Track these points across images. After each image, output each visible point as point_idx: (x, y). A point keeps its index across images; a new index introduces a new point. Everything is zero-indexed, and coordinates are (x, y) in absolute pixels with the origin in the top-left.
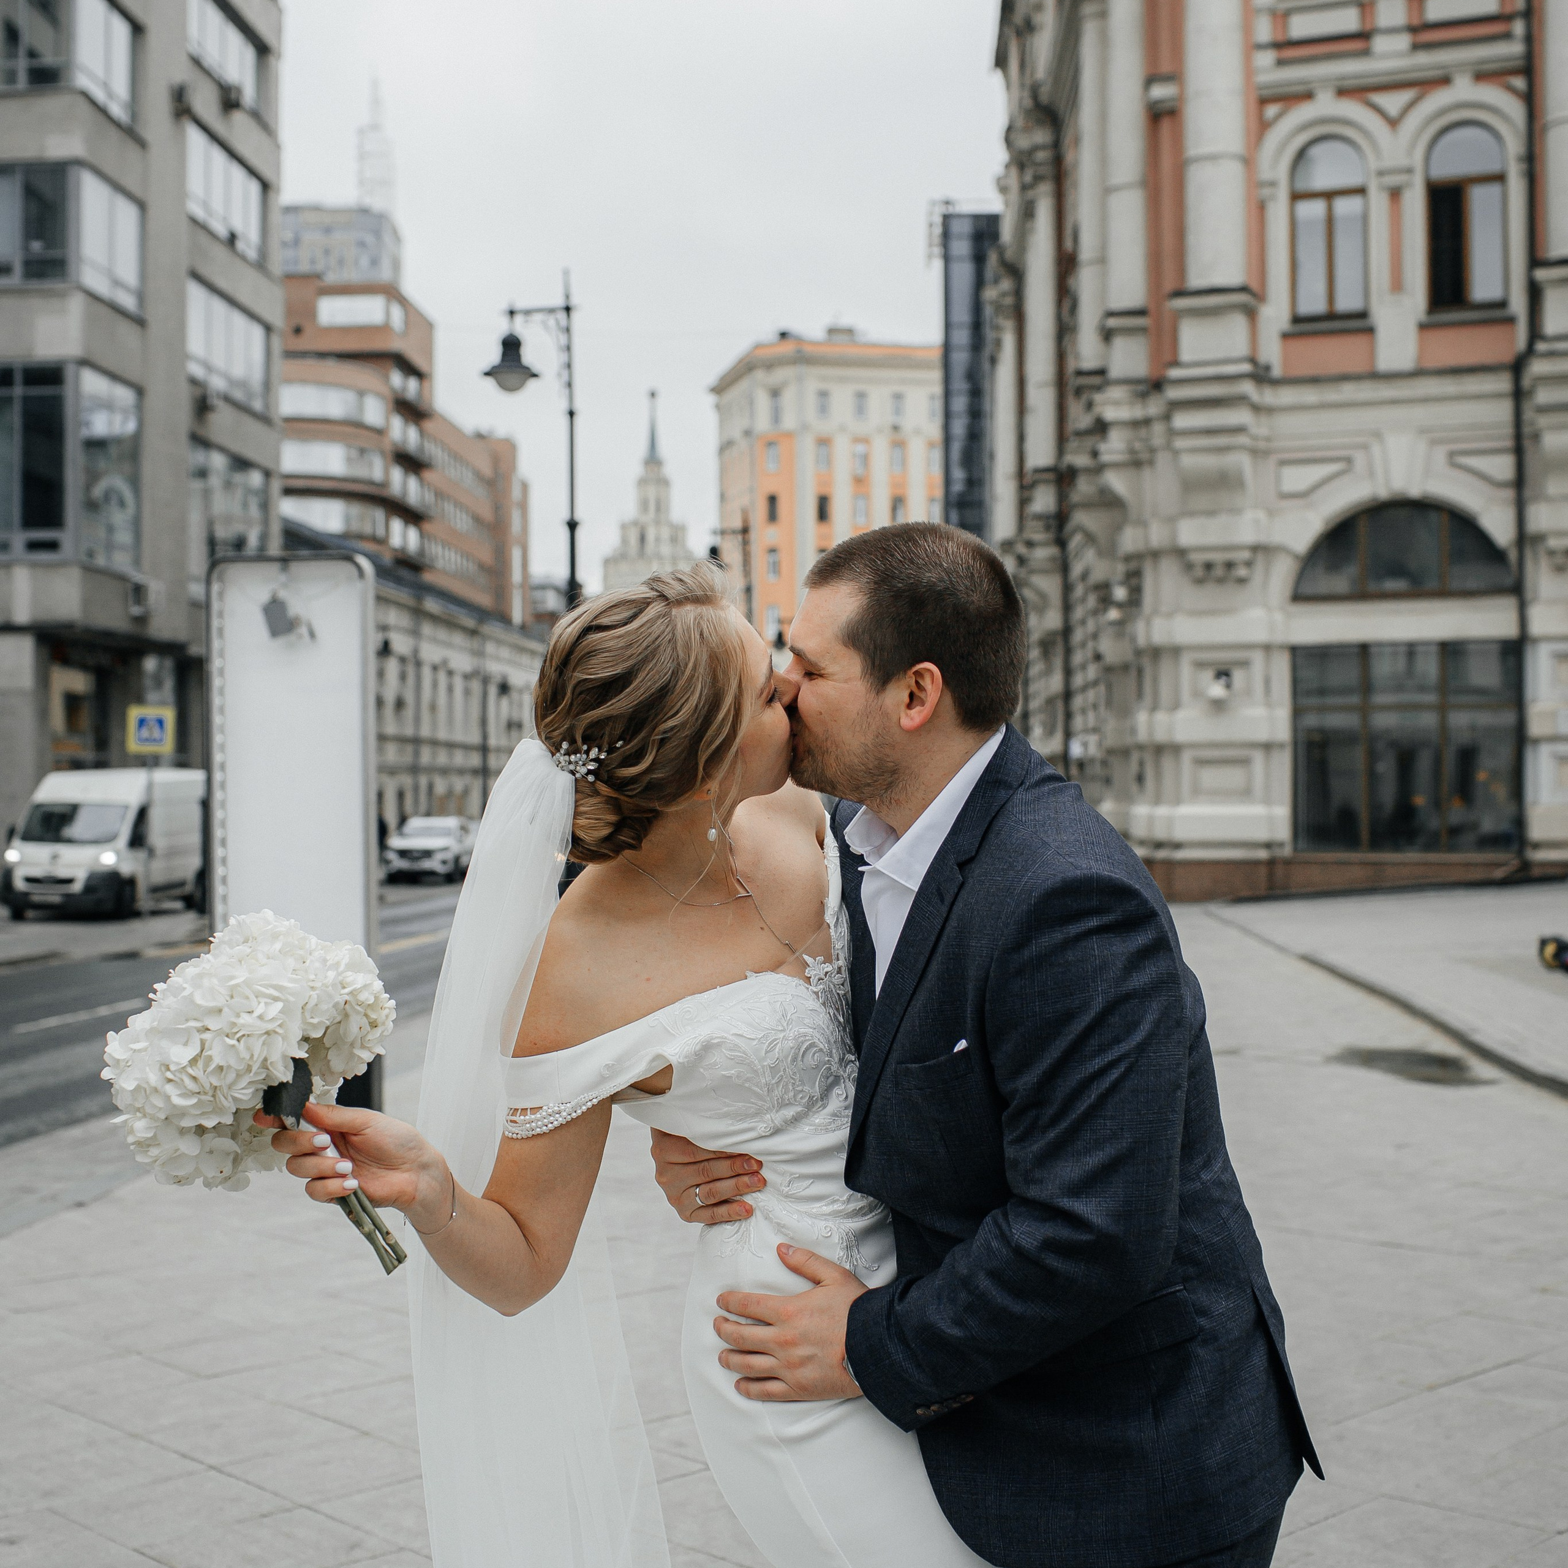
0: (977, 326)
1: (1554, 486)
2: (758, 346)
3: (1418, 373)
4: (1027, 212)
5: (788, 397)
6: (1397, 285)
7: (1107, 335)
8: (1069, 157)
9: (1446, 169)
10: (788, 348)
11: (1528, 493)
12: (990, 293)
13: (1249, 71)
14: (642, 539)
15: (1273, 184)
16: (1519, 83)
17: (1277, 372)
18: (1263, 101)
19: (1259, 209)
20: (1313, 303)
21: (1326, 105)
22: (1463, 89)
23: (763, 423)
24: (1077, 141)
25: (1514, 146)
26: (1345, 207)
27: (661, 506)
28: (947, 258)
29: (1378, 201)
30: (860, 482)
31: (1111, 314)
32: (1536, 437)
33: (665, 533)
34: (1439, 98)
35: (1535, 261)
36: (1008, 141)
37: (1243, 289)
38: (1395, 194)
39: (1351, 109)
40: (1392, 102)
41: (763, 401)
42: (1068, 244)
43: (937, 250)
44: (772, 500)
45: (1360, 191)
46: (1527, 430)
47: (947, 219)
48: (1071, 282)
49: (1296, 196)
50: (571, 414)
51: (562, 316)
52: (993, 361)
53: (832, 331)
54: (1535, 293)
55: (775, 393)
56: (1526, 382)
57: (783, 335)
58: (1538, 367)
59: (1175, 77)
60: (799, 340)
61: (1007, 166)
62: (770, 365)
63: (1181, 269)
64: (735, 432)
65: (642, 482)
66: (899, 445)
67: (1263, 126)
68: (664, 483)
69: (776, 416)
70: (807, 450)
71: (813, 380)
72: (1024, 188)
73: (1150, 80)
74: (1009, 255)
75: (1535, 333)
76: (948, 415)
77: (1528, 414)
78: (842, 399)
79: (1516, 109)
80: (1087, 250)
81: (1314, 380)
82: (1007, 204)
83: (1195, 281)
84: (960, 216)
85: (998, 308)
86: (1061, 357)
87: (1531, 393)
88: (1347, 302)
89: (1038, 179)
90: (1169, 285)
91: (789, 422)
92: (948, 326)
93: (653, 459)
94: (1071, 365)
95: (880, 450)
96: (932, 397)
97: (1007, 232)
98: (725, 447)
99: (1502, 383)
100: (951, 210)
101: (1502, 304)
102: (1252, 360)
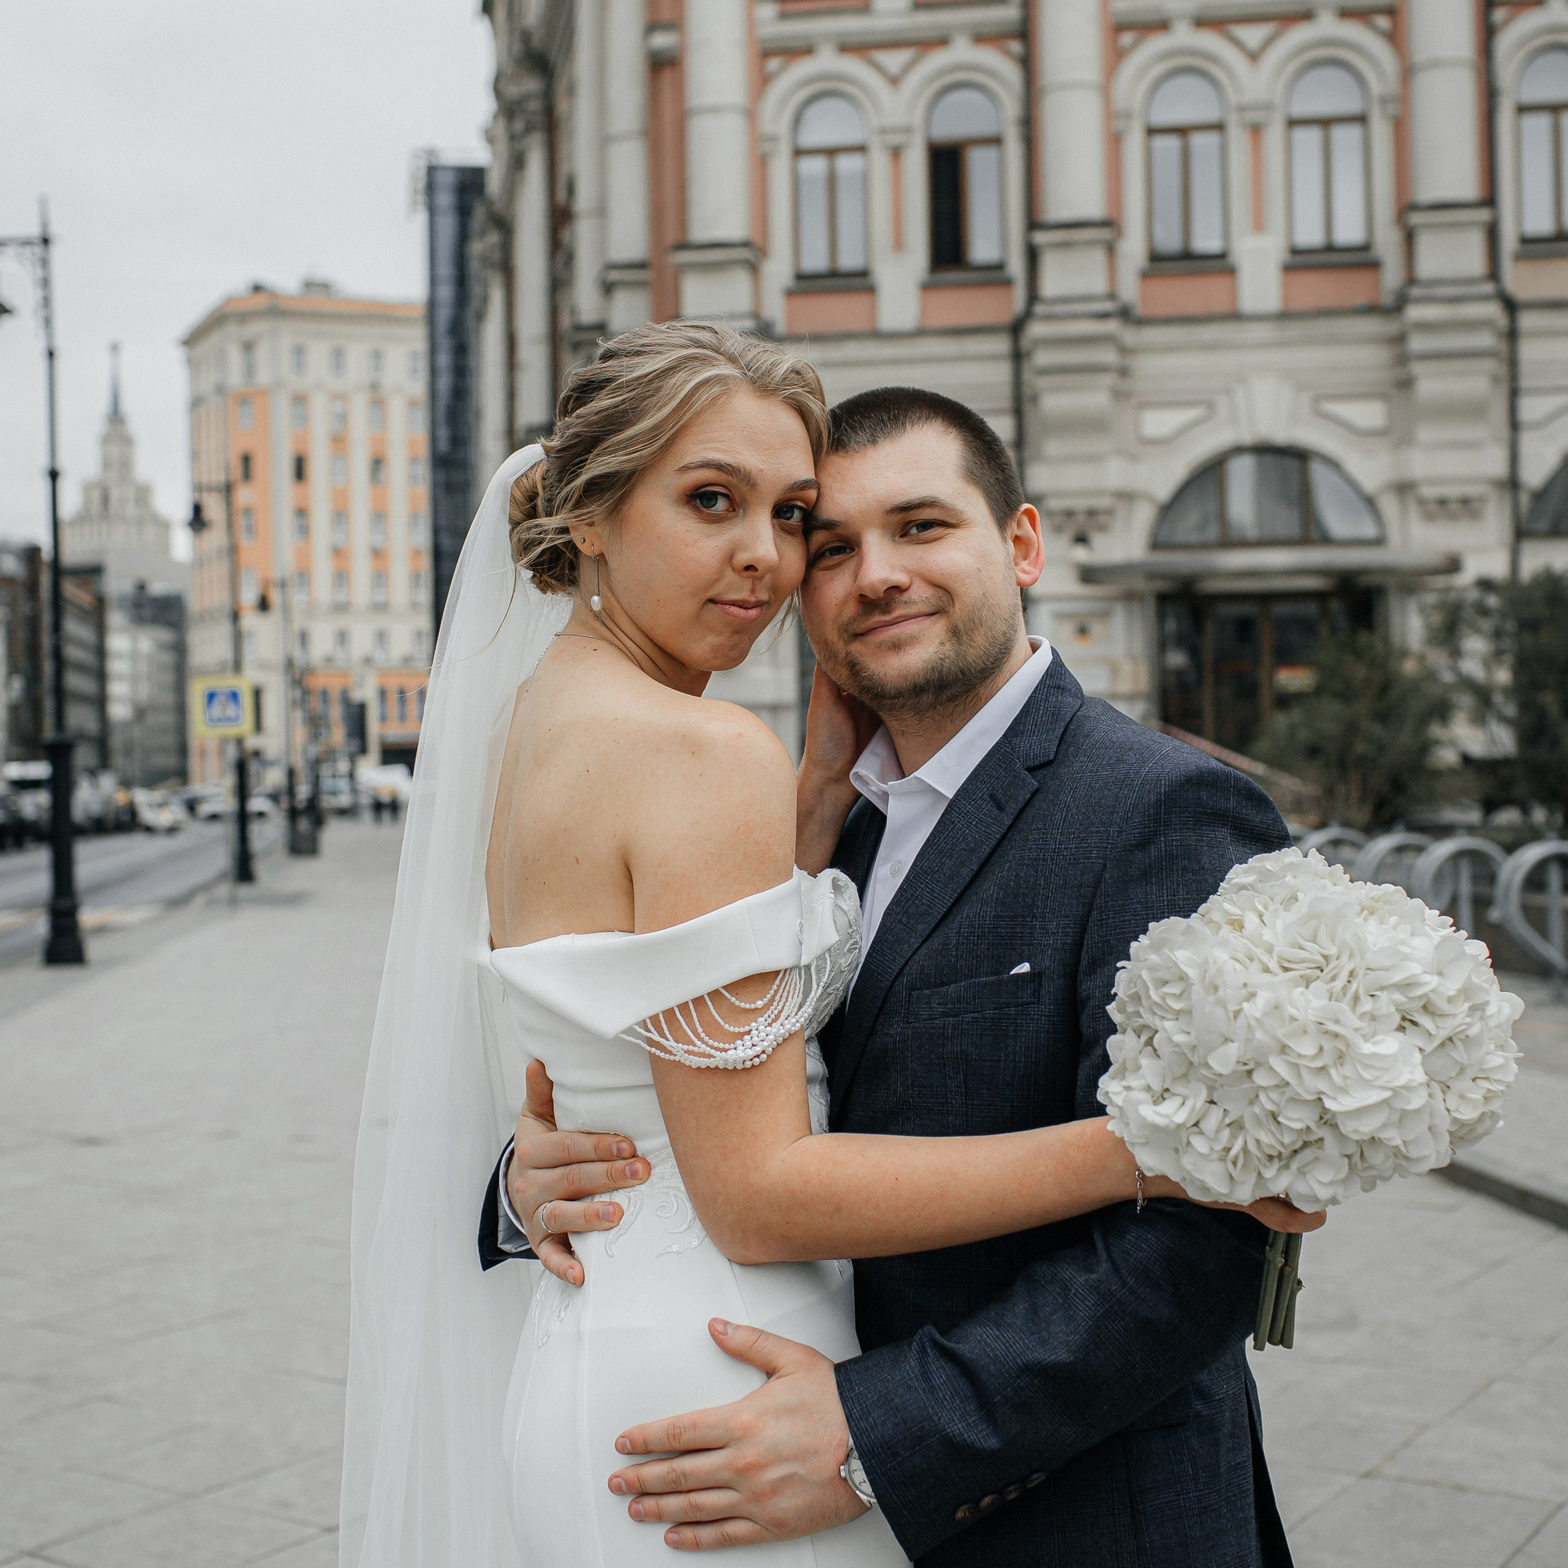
0: (462, 280)
1: (1052, 447)
2: (229, 300)
3: (920, 332)
4: (517, 163)
5: (262, 353)
6: (899, 244)
7: (608, 288)
8: (562, 106)
9: (947, 130)
10: (261, 302)
11: (1028, 453)
12: (476, 247)
13: (751, 23)
14: (105, 500)
15: (774, 139)
16: (1016, 46)
17: (781, 328)
18: (766, 54)
19: (760, 165)
20: (816, 260)
21: (826, 61)
22: (962, 51)
23: (235, 378)
24: (571, 91)
25: (1012, 108)
26: (847, 164)
27: (125, 466)
28: (432, 210)
29: (879, 160)
30: (339, 441)
31: (612, 266)
32: (1035, 399)
33: (131, 494)
34: (938, 59)
35: (1033, 223)
36: (498, 91)
37: (745, 244)
38: (896, 153)
39: (851, 65)
40: (894, 60)
41: (235, 357)
42: (561, 195)
43: (421, 198)
44: (246, 460)
45: (860, 149)
46: (1026, 391)
47: (432, 170)
48: (565, 236)
49: (799, 153)
50: (51, 354)
51: (38, 250)
52: (481, 316)
53: (310, 285)
54: (1032, 256)
55: (248, 347)
56: (1025, 342)
57: (257, 289)
58: (1036, 330)
59: (676, 25)
60: (273, 294)
61: (495, 117)
62: (244, 318)
63: (683, 222)
64: (207, 386)
65: (106, 440)
66: (378, 402)
67: (762, 81)
68: (127, 441)
69: (250, 370)
70: (282, 409)
71: (288, 335)
72: (513, 138)
73: (652, 27)
74: (498, 206)
75: (1033, 296)
76: (434, 372)
77: (1027, 375)
78: (318, 354)
79: (1012, 73)
80: (584, 201)
81: (817, 338)
82: (494, 154)
83: (699, 233)
84: (445, 168)
85: (485, 261)
86: (554, 312)
87: (1029, 355)
88: (849, 260)
89: (529, 129)
90: (671, 237)
91: (264, 377)
92: (433, 281)
93: (116, 416)
94: (565, 322)
95: (359, 409)
96: (414, 356)
97: (494, 184)
98: (196, 403)
99: (1001, 345)
100: (434, 162)
101: (999, 266)
102: (756, 315)
